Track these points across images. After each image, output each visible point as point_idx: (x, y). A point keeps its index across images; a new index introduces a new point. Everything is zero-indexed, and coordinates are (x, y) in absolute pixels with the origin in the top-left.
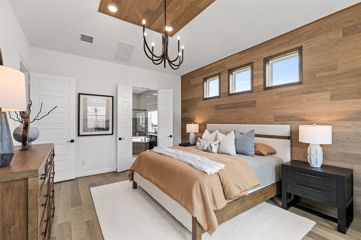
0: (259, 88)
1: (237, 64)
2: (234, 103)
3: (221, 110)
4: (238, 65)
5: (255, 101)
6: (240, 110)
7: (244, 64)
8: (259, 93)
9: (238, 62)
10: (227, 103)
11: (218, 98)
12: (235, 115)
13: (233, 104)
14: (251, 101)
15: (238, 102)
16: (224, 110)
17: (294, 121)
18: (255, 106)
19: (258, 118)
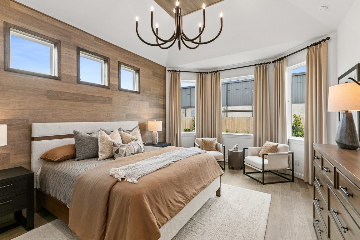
0: (115, 87)
1: (90, 47)
2: (87, 95)
3: (61, 101)
4: (93, 51)
5: (112, 98)
6: (96, 105)
7: (100, 54)
8: (115, 91)
9: (92, 46)
10: (76, 92)
11: (55, 80)
12: (89, 110)
13: (85, 96)
14: (108, 98)
15: (92, 94)
16: (68, 102)
17: (137, 118)
18: (112, 104)
19: (114, 115)
